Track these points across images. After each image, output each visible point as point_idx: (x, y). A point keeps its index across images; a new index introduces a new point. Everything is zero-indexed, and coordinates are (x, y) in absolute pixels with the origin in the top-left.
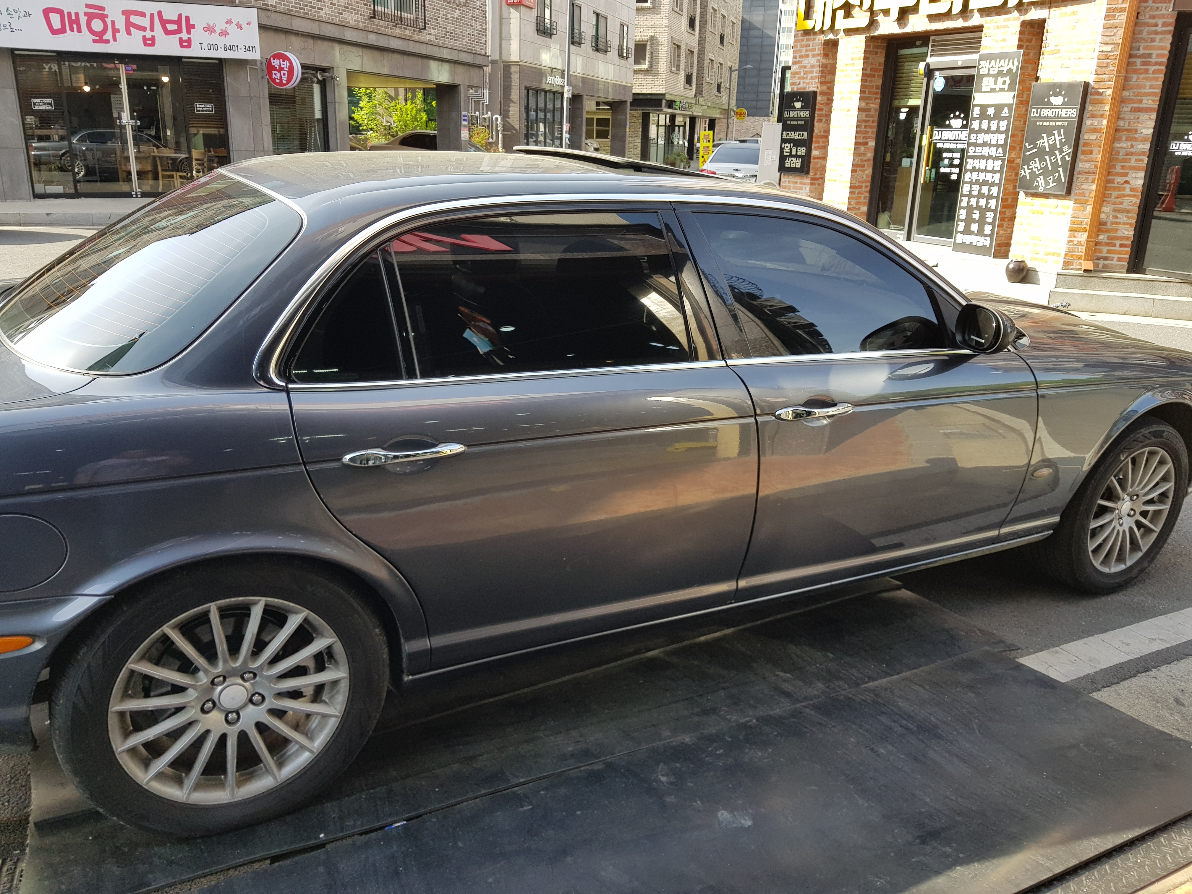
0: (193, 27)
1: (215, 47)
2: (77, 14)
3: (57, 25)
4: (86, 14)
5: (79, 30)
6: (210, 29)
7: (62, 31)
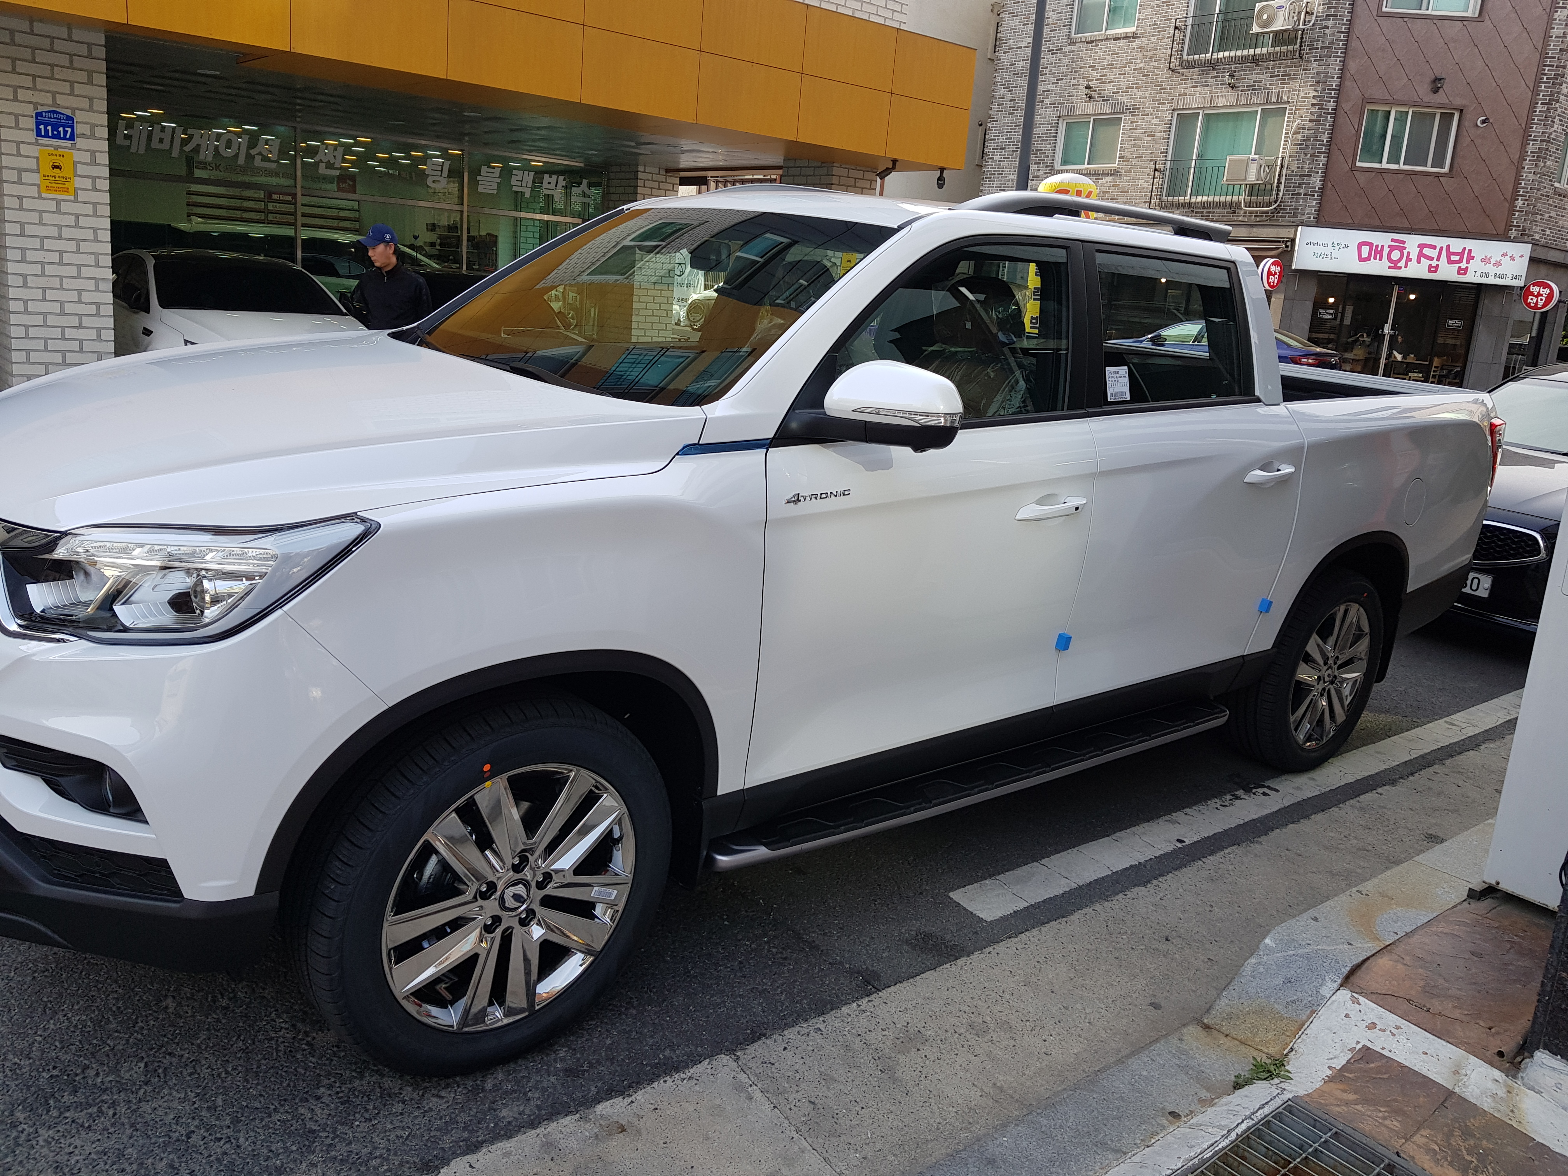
0: (1473, 258)
1: (1487, 275)
2: (1383, 246)
3: (1365, 255)
4: (1389, 246)
5: (1381, 259)
6: (1486, 260)
7: (1368, 259)
